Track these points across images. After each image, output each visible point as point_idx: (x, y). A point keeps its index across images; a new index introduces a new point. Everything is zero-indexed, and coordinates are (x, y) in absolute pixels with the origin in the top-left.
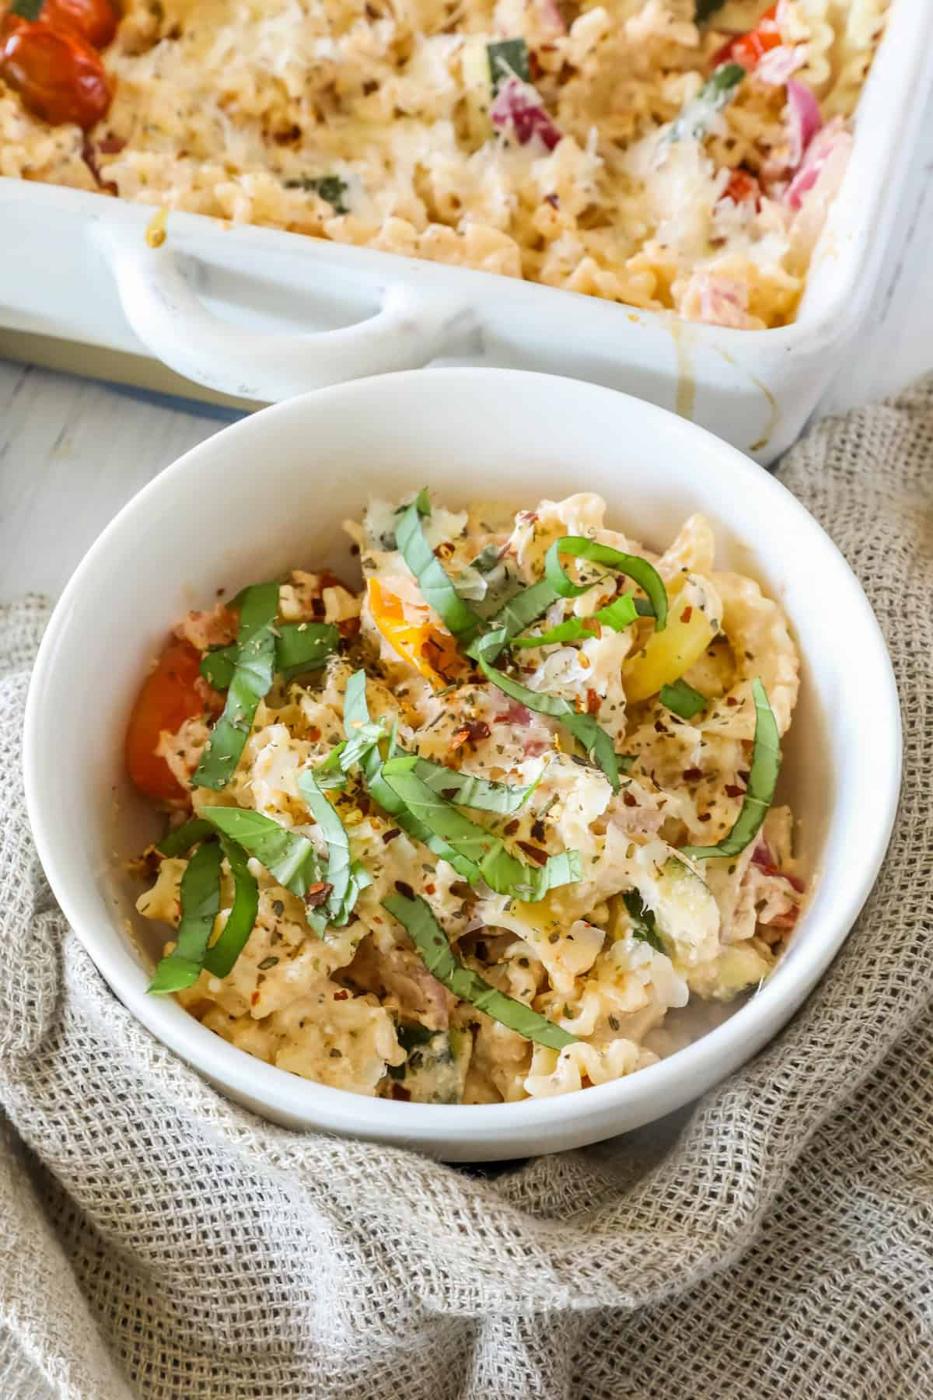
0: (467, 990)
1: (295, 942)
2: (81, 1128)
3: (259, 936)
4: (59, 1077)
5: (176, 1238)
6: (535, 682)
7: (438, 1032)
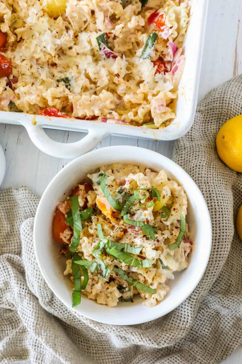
0: (131, 282)
1: (97, 279)
2: (61, 311)
3: (90, 280)
4: (55, 303)
5: (83, 326)
6: (135, 217)
7: (126, 287)
